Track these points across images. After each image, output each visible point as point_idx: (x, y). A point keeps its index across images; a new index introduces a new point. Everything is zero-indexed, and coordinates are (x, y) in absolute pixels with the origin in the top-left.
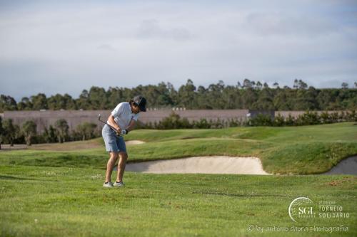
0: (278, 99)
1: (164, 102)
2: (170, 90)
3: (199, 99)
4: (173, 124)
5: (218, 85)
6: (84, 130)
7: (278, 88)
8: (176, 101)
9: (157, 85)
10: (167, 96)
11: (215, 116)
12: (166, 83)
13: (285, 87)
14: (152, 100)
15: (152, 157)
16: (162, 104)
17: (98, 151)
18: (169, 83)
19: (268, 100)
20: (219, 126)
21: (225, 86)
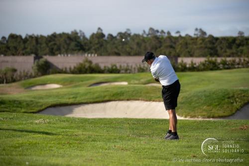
0: (180, 46)
1: (76, 48)
2: (82, 38)
3: (108, 46)
4: (86, 69)
5: (126, 33)
6: (5, 74)
7: (180, 36)
8: (87, 48)
9: (70, 33)
10: (79, 42)
11: (124, 62)
12: (78, 31)
13: (187, 35)
14: (66, 46)
15: (76, 102)
16: (75, 50)
17: (28, 96)
18: (80, 31)
19: (171, 47)
20: (128, 71)
21: (132, 34)
